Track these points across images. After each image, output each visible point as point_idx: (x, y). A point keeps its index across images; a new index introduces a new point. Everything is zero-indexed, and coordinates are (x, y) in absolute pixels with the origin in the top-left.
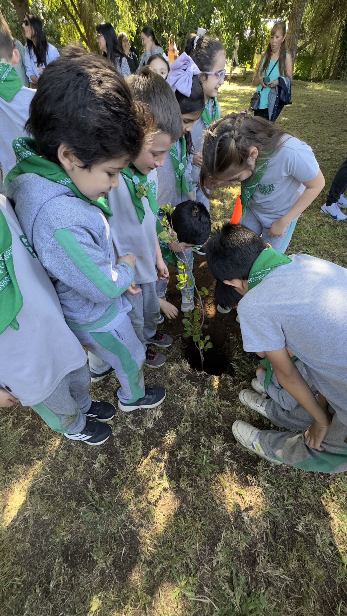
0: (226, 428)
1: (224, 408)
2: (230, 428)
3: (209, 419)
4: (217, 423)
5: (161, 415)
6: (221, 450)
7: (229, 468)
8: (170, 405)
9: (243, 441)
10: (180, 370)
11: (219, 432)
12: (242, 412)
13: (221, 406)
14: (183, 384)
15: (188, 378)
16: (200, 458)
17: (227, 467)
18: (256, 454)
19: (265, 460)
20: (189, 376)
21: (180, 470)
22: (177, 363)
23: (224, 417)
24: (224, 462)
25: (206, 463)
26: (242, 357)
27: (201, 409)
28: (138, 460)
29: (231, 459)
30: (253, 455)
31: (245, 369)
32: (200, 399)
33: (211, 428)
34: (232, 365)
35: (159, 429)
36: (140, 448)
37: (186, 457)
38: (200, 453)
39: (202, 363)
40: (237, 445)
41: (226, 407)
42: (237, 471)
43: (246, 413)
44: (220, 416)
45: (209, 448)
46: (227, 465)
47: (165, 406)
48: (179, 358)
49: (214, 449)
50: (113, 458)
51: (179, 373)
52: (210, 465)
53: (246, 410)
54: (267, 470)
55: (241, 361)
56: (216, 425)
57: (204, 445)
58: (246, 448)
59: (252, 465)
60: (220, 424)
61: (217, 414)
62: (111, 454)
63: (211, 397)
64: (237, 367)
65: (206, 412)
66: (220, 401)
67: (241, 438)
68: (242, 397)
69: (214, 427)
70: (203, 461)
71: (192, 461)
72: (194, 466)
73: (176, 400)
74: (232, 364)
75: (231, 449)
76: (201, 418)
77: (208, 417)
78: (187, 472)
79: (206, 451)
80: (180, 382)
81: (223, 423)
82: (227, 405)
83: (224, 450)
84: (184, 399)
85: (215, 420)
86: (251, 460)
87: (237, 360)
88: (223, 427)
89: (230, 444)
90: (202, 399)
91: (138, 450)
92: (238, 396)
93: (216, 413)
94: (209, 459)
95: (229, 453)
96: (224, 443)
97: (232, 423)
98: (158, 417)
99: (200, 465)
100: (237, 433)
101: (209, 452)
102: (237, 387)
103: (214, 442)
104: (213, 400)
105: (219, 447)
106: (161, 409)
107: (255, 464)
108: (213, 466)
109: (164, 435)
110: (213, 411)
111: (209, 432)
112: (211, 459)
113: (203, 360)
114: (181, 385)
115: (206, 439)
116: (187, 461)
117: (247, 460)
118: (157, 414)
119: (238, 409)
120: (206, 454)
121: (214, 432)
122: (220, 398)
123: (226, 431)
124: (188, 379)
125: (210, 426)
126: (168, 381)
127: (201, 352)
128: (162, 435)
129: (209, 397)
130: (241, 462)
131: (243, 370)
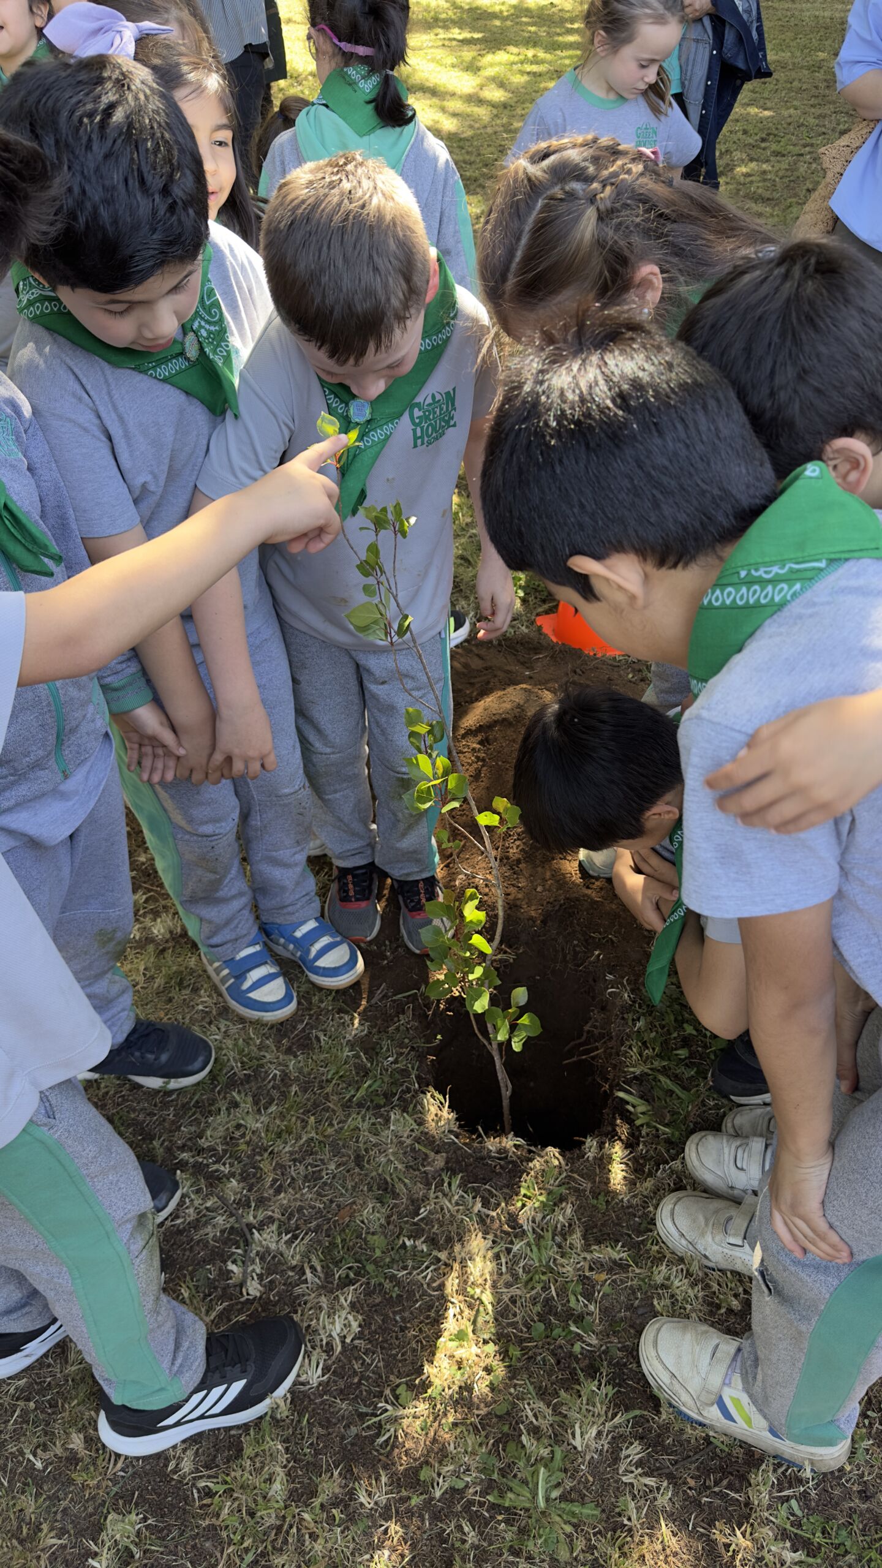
0: (620, 1354)
1: (603, 1276)
2: (633, 1353)
3: (549, 1326)
4: (579, 1338)
5: (355, 1327)
6: (605, 1443)
7: (639, 1509)
8: (387, 1285)
9: (685, 1397)
10: (417, 1140)
11: (592, 1371)
12: (677, 1283)
13: (591, 1269)
14: (432, 1195)
15: (451, 1168)
16: (524, 1482)
17: (632, 1505)
18: (743, 1444)
19: (779, 1461)
20: (458, 1162)
21: (446, 1541)
22: (405, 1110)
23: (604, 1311)
24: (621, 1489)
25: (547, 1499)
26: (657, 1064)
27: (515, 1291)
28: (272, 1521)
29: (645, 1474)
30: (730, 1446)
31: (673, 1113)
32: (509, 1251)
33: (558, 1363)
34: (622, 1099)
35: (349, 1386)
36: (279, 1469)
37: (467, 1486)
38: (521, 1464)
39: (506, 1103)
40: (664, 1416)
41: (610, 1271)
42: (671, 1517)
43: (693, 1285)
44: (592, 1308)
45: (557, 1439)
46: (634, 1498)
47: (369, 1293)
48: (408, 1090)
49: (578, 1442)
50: (169, 1528)
51: (413, 1150)
52: (563, 1505)
53: (689, 1274)
54: (787, 1499)
55: (655, 1079)
56: (577, 1348)
57: (535, 1431)
58: (701, 1424)
59: (730, 1486)
60: (594, 1340)
61: (577, 1303)
62: (158, 1510)
63: (550, 1235)
64: (641, 1109)
65: (534, 1301)
66: (587, 1248)
67: (677, 1387)
68: (668, 1223)
69: (571, 1355)
70: (535, 1495)
71: (490, 1498)
72: (500, 1518)
73: (410, 1263)
74: (621, 1094)
75: (642, 1433)
76: (514, 1325)
77: (542, 1318)
78: (475, 1547)
79: (545, 1452)
80: (419, 1190)
81: (604, 1335)
82: (614, 1262)
83: (618, 1441)
84: (443, 1256)
85: (573, 1328)
86: (722, 1469)
87: (639, 1079)
88: (605, 1352)
89: (637, 1412)
90: (515, 1248)
91: (270, 1480)
92: (653, 1222)
93: (572, 1299)
94: (558, 1485)
95: (634, 1451)
96: (614, 1415)
97: (639, 1333)
98: (343, 1338)
99: (527, 1510)
100: (660, 1367)
101: (558, 1455)
102: (649, 1184)
103: (574, 1415)
104: (560, 1246)
105: (594, 1432)
106: (353, 1306)
107: (743, 1481)
108: (576, 1508)
109: (369, 1410)
110: (562, 1291)
111: (550, 1376)
112: (569, 1484)
113: (506, 1092)
114: (425, 1198)
115: (540, 1405)
116: (471, 1503)
117: (708, 1472)
118: (338, 1327)
119: (661, 1273)
120: (546, 1466)
121: (573, 1373)
122: (584, 1237)
123: (621, 1366)
124: (454, 1173)
125: (554, 1354)
126: (370, 1189)
127: (497, 1058)
128: (364, 1410)
129: (539, 1238)
130: (685, 1483)
131: (668, 1117)
